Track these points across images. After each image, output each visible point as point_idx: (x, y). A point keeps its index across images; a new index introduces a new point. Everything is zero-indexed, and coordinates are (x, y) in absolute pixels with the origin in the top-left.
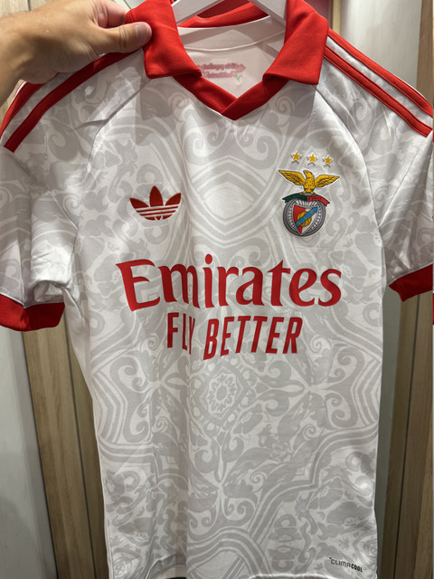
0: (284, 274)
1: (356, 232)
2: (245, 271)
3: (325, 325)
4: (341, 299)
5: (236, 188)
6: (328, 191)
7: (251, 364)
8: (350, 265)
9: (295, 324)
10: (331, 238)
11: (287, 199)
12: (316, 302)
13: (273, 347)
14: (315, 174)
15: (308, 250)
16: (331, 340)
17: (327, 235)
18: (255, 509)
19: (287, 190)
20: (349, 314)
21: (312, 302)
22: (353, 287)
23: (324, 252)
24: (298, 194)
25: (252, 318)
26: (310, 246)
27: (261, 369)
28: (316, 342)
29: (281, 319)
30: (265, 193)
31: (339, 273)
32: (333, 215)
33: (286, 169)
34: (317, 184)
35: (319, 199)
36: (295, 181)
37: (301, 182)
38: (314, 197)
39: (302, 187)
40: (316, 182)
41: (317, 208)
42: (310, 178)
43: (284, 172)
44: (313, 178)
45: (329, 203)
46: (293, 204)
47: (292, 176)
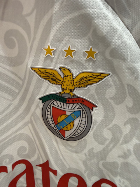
6: (93, 92)
10: (101, 147)
11: (44, 99)
14: (74, 71)
15: (75, 155)
17: (96, 143)
19: (43, 89)
24: (55, 94)
26: (76, 152)
32: (102, 121)
33: (40, 66)
34: (77, 84)
35: (81, 102)
36: (50, 79)
37: (57, 81)
38: (74, 100)
39: (60, 86)
40: (75, 81)
41: (79, 113)
42: (68, 76)
43: (37, 70)
44: (71, 76)
45: (96, 107)
46: (51, 105)
47: (47, 74)
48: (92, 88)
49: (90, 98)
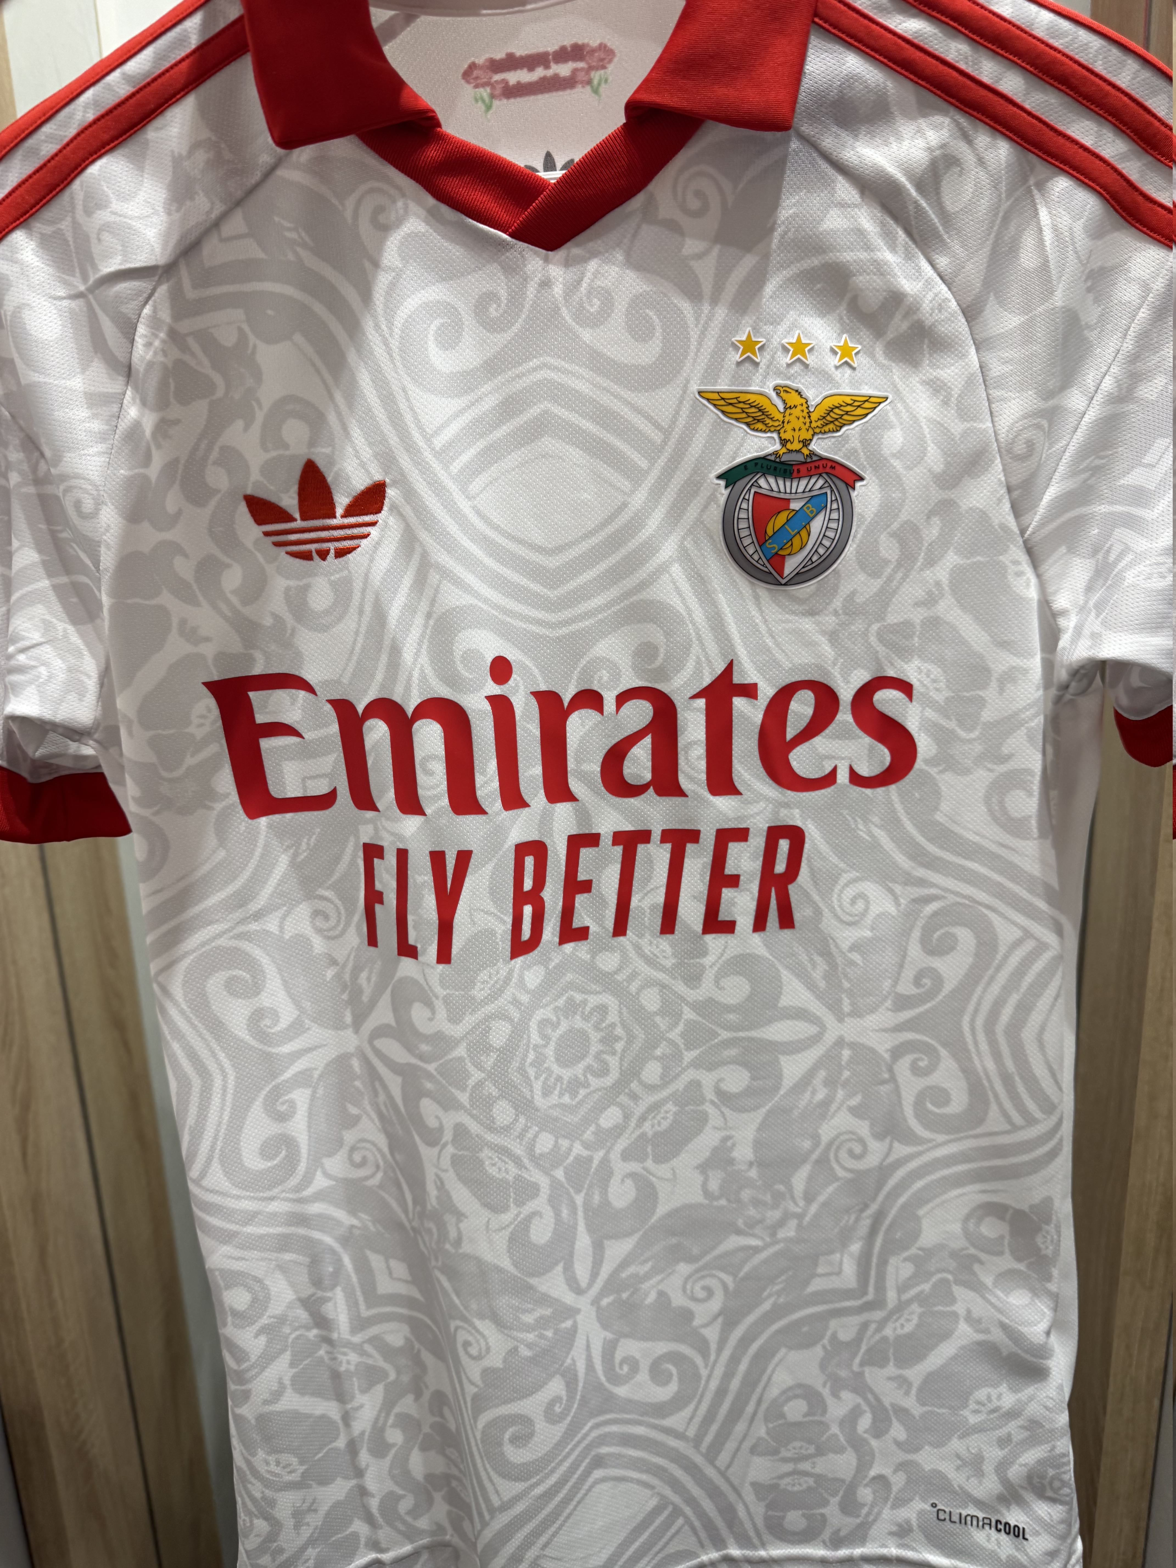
0: (739, 703)
1: (952, 559)
2: (622, 698)
3: (875, 845)
4: (919, 764)
5: (575, 454)
6: (855, 443)
7: (663, 969)
8: (940, 661)
9: (784, 845)
10: (875, 585)
11: (730, 477)
12: (843, 777)
13: (723, 916)
14: (810, 393)
15: (807, 624)
16: (898, 889)
17: (862, 577)
18: (704, 1372)
19: (729, 449)
20: (944, 806)
21: (830, 779)
22: (952, 725)
23: (858, 626)
24: (764, 458)
25: (656, 836)
26: (812, 613)
27: (693, 979)
28: (850, 892)
29: (741, 834)
30: (661, 462)
31: (906, 688)
32: (876, 515)
33: (722, 386)
34: (819, 423)
35: (828, 470)
36: (750, 419)
37: (768, 421)
38: (813, 465)
39: (775, 435)
40: (814, 417)
41: (824, 497)
42: (795, 407)
43: (716, 396)
44: (805, 405)
45: (861, 479)
46: (749, 490)
47: (741, 405)
48: (852, 431)
49: (848, 458)
